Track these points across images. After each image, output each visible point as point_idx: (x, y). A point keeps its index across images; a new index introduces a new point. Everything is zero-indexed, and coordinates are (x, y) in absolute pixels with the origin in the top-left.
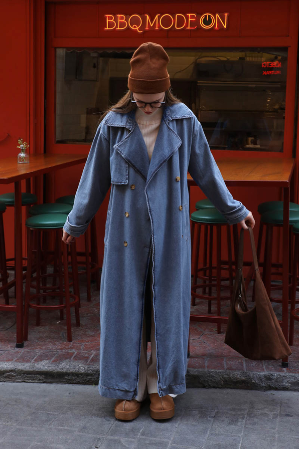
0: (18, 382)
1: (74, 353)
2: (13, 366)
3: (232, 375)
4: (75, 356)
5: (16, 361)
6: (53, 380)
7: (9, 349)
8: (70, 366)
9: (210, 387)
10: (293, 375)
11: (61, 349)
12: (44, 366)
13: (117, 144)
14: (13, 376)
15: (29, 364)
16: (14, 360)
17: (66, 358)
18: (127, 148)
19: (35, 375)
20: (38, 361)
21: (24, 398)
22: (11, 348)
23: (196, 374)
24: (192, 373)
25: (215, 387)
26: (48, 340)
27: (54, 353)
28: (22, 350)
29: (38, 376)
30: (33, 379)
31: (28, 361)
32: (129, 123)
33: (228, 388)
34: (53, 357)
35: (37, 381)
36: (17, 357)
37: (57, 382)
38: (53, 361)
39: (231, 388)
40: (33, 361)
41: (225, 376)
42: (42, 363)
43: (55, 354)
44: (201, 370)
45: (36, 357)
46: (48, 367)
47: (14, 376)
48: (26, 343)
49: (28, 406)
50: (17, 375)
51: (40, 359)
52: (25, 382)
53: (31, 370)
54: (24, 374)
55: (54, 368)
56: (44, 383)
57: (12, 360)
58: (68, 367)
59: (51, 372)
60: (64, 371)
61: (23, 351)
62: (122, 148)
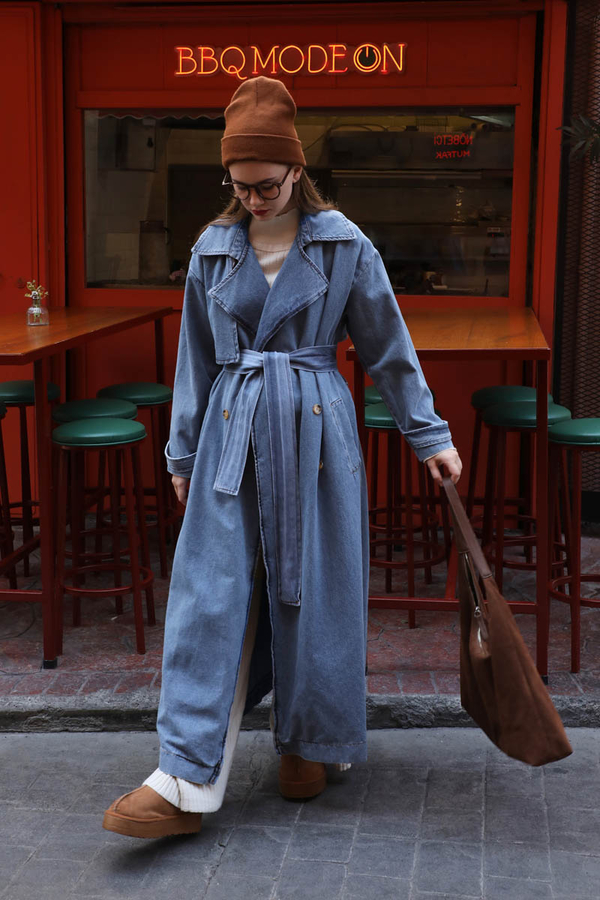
0: (55, 731)
1: (154, 674)
2: (44, 702)
3: (449, 703)
5: (48, 693)
6: (120, 726)
7: (31, 671)
8: (150, 699)
9: (410, 726)
10: (560, 697)
11: (129, 668)
12: (100, 699)
13: (214, 288)
14: (44, 721)
15: (74, 697)
16: (45, 691)
17: (141, 685)
18: (233, 293)
19: (85, 716)
20: (90, 692)
21: (70, 761)
22: (34, 670)
23: (384, 703)
24: (377, 703)
25: (419, 726)
26: (100, 653)
27: (116, 675)
28: (56, 673)
29: (92, 718)
30: (83, 726)
31: (70, 693)
32: (236, 247)
33: (443, 726)
34: (116, 683)
35: (89, 729)
36: (48, 685)
37: (129, 730)
38: (119, 691)
39: (449, 726)
40: (80, 691)
41: (438, 706)
42: (97, 694)
43: (118, 678)
44: (393, 696)
45: (83, 686)
46: (110, 701)
47: (46, 721)
48: (60, 660)
49: (81, 775)
50: (52, 719)
51: (92, 688)
52: (67, 731)
53: (78, 708)
54: (65, 716)
55: (121, 704)
56: (103, 731)
57: (41, 691)
58: (147, 700)
59: (116, 710)
60: (141, 707)
61: (57, 675)
62: (224, 295)
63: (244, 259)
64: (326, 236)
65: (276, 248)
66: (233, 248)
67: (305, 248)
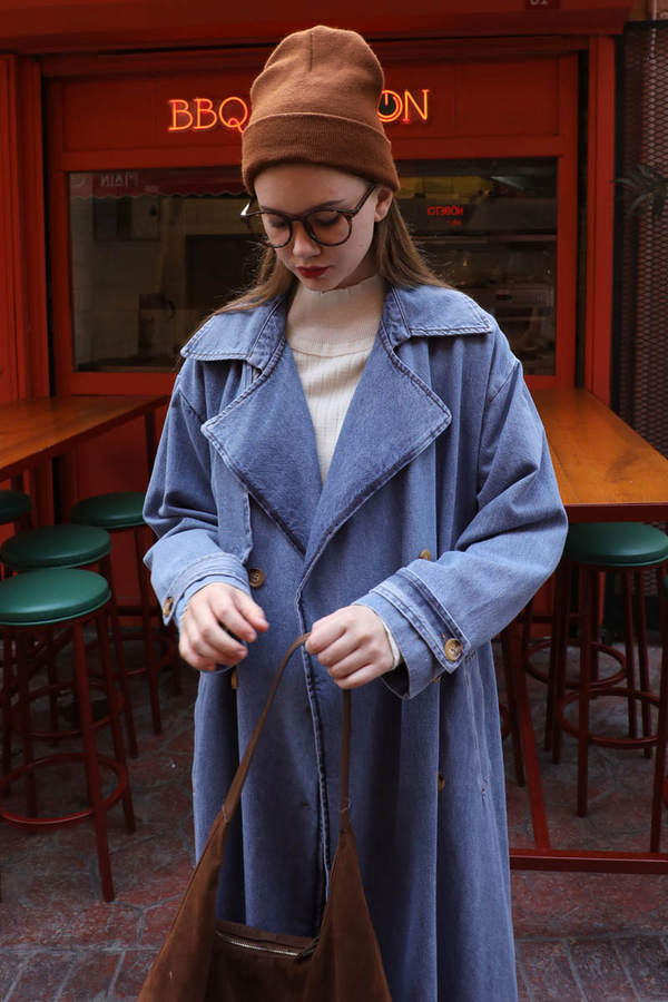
1: (118, 956)
4: (121, 977)
11: (85, 939)
13: (214, 419)
18: (242, 429)
26: (53, 898)
32: (260, 346)
62: (227, 432)
63: (273, 369)
64: (437, 328)
65: (337, 350)
66: (255, 349)
67: (396, 350)
